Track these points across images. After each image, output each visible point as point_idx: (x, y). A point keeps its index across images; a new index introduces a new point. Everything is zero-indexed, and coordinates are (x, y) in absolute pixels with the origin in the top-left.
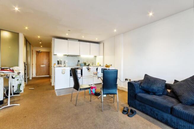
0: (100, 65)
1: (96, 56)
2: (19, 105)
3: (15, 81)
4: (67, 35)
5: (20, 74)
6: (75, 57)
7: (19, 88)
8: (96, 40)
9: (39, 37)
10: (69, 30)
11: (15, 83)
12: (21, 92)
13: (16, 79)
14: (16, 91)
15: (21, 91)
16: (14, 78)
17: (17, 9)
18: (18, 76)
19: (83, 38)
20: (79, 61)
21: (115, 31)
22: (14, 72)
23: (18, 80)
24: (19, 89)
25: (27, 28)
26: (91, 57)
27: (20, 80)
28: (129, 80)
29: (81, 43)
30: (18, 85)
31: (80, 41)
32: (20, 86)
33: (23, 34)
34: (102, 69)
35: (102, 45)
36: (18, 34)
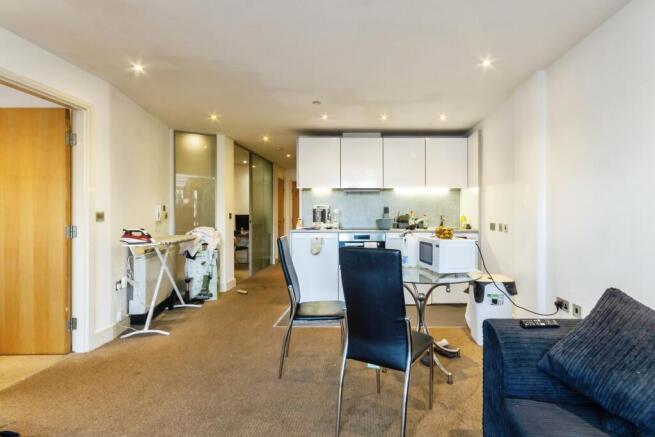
0: (469, 227)
1: (459, 190)
2: (167, 333)
3: (197, 267)
4: (325, 121)
5: (208, 247)
6: (373, 197)
7: (207, 287)
8: (443, 121)
9: (266, 139)
10: (315, 102)
11: (197, 272)
12: (211, 299)
13: (199, 261)
14: (200, 295)
15: (211, 295)
16: (194, 258)
17: (138, 68)
18: (205, 253)
19: (385, 120)
20: (386, 210)
21: (487, 63)
22: (150, 242)
23: (203, 264)
24: (207, 290)
25: (214, 117)
26: (439, 191)
27: (208, 263)
28: (571, 309)
29: (388, 140)
30: (205, 276)
31: (387, 133)
32: (208, 282)
33: (227, 136)
34: (421, 243)
35: (474, 138)
36: (215, 136)
